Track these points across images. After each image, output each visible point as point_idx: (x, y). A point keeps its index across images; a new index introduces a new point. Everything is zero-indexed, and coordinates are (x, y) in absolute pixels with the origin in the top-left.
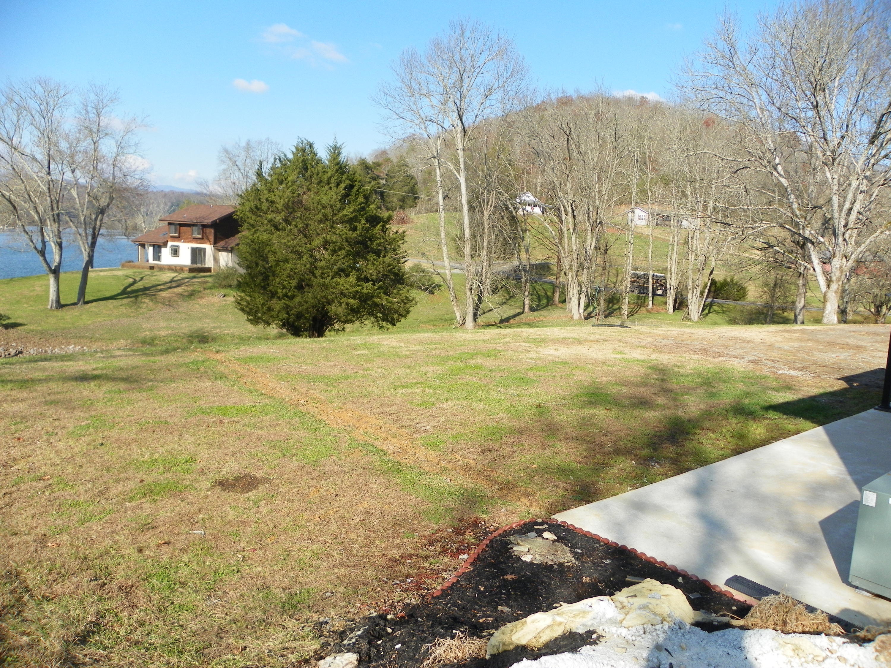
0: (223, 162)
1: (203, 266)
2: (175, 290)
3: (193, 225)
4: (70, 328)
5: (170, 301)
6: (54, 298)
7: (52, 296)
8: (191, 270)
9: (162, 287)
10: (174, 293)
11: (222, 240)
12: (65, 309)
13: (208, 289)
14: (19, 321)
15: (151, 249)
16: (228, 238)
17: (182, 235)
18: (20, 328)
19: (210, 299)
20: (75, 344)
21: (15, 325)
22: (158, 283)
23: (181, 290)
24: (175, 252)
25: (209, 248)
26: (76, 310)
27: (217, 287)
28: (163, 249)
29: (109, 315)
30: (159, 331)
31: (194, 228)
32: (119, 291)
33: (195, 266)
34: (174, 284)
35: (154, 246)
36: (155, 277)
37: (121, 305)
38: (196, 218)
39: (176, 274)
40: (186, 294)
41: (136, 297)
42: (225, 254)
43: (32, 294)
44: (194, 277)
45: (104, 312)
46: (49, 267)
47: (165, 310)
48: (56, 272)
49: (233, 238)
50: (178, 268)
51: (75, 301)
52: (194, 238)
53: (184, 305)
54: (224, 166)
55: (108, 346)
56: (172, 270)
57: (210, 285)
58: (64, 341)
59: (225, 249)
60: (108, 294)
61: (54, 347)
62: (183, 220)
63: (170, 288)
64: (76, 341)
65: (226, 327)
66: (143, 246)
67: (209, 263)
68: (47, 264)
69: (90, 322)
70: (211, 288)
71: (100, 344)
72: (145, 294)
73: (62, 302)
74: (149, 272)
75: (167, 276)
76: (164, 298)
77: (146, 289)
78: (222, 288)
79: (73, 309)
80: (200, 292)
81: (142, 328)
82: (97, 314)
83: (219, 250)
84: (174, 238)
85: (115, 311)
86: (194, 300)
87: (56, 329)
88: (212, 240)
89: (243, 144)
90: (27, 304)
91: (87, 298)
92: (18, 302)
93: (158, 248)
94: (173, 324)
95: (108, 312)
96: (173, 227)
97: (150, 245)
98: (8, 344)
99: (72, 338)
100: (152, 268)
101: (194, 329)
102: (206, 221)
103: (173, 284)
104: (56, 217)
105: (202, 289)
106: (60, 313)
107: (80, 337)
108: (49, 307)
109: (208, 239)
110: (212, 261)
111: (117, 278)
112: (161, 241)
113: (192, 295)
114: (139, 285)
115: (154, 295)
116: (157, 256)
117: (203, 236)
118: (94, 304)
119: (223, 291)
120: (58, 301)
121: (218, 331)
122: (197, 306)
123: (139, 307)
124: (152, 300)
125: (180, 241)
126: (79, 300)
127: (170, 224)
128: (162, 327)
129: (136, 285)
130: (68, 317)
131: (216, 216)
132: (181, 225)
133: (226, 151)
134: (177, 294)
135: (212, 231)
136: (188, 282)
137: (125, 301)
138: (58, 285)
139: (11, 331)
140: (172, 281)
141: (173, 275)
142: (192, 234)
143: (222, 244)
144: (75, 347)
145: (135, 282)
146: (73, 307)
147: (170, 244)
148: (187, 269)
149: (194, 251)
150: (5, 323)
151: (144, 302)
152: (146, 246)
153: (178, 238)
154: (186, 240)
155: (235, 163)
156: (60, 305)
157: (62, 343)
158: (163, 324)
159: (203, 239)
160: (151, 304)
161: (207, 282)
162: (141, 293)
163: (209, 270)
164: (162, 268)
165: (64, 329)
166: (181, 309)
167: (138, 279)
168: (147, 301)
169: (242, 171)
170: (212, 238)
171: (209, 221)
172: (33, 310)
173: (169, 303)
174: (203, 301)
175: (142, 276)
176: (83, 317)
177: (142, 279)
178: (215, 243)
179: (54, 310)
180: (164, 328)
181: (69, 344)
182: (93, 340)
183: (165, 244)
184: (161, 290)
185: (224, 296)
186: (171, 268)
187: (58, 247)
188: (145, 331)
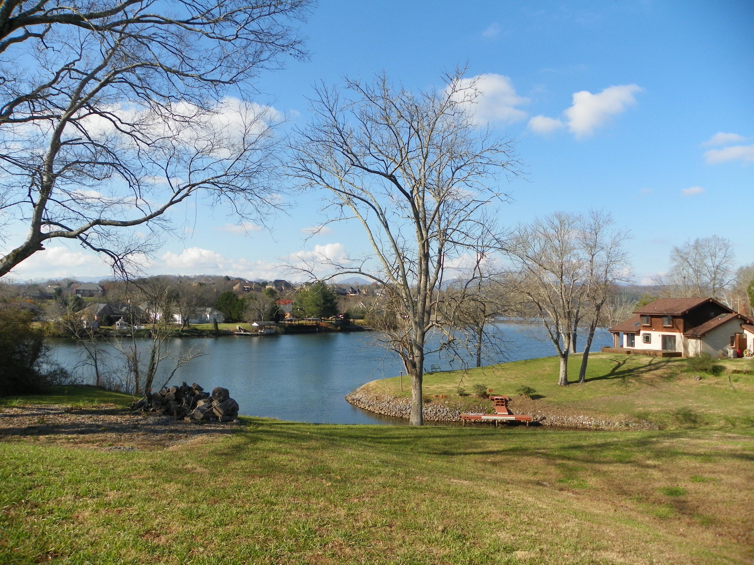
0: (674, 259)
1: (673, 351)
2: (655, 372)
3: (664, 316)
4: (578, 401)
5: (652, 381)
6: (563, 377)
7: (562, 375)
8: (665, 355)
9: (643, 369)
10: (655, 375)
11: (691, 328)
12: (571, 385)
13: (684, 372)
14: (540, 393)
15: (625, 337)
16: (696, 326)
17: (654, 324)
18: (542, 399)
19: (687, 381)
20: (584, 414)
21: (538, 397)
22: (639, 366)
23: (660, 373)
24: (647, 339)
25: (679, 336)
26: (579, 386)
27: (692, 371)
28: (636, 337)
29: (605, 392)
30: (651, 407)
31: (665, 319)
32: (609, 372)
33: (665, 351)
34: (653, 367)
35: (627, 334)
36: (636, 361)
37: (613, 384)
38: (666, 310)
39: (651, 359)
40: (666, 376)
41: (624, 377)
42: (693, 341)
43: (544, 373)
44: (668, 361)
45: (601, 389)
46: (561, 353)
47: (650, 389)
48: (565, 356)
49: (700, 327)
50: (651, 353)
51: (577, 379)
52: (665, 327)
53: (666, 386)
54: (675, 264)
55: (610, 418)
56: (647, 354)
57: (686, 368)
58: (575, 412)
59: (694, 337)
60: (601, 375)
61: (568, 416)
62: (653, 312)
63: (651, 370)
64: (585, 412)
65: (709, 407)
66: (618, 334)
67: (679, 348)
68: (560, 350)
69: (591, 397)
70: (687, 371)
71: (604, 416)
72: (631, 375)
73: (569, 380)
74: (627, 356)
75: (645, 360)
76: (647, 379)
77: (630, 371)
78: (698, 371)
79: (577, 386)
80: (677, 374)
81: (635, 404)
82: (596, 391)
83: (689, 338)
84: (646, 328)
85: (610, 389)
86: (673, 381)
87: (568, 402)
88: (682, 329)
89: (692, 243)
90: (543, 380)
91: (587, 377)
92: (536, 379)
93: (631, 336)
94: (660, 403)
95: (604, 389)
96: (645, 318)
97: (625, 334)
98: (535, 411)
99: (581, 409)
100: (629, 352)
101: (680, 407)
102: (676, 313)
103: (651, 367)
104: (566, 314)
105: (680, 372)
106: (568, 389)
107: (587, 409)
108: (559, 383)
109: (678, 328)
110: (682, 348)
111: (604, 361)
112: (634, 330)
113: (671, 377)
114: (624, 367)
115: (638, 376)
116: (631, 343)
117: (673, 325)
118: (591, 382)
119: (698, 375)
120: (566, 379)
121: (703, 410)
122: (677, 387)
123: (627, 386)
124: (637, 380)
125: (652, 330)
126: (580, 379)
127: (642, 316)
128: (651, 405)
129: (621, 367)
130: (574, 393)
131: (684, 308)
132: (652, 316)
133: (677, 250)
134: (658, 376)
135: (682, 321)
136: (664, 365)
137: (616, 380)
138: (566, 366)
139: (537, 401)
140: (650, 364)
141: (650, 359)
142: (663, 324)
143: (690, 332)
144: (584, 417)
145: (619, 365)
146: (576, 384)
147: (642, 332)
148: (661, 354)
149: (665, 339)
150: (531, 394)
151: (631, 382)
152: (620, 335)
153: (650, 327)
154: (657, 329)
155: (686, 260)
156: (567, 383)
157: (574, 413)
158: (653, 402)
159: (673, 328)
160: (637, 384)
161: (683, 366)
162: (627, 374)
163: (679, 354)
164: (637, 353)
165: (574, 402)
166: (663, 389)
167: (621, 362)
168: (633, 381)
169: (693, 266)
170: (681, 327)
171: (679, 312)
172: (548, 386)
173: (651, 383)
174: (682, 383)
175: (624, 359)
176: (586, 392)
177: (624, 362)
178: (685, 331)
179: (562, 386)
180: (654, 405)
181: (579, 414)
182: (598, 412)
183: (638, 333)
184: (642, 372)
185: (700, 379)
186: (646, 353)
187: (567, 337)
188: (639, 407)
